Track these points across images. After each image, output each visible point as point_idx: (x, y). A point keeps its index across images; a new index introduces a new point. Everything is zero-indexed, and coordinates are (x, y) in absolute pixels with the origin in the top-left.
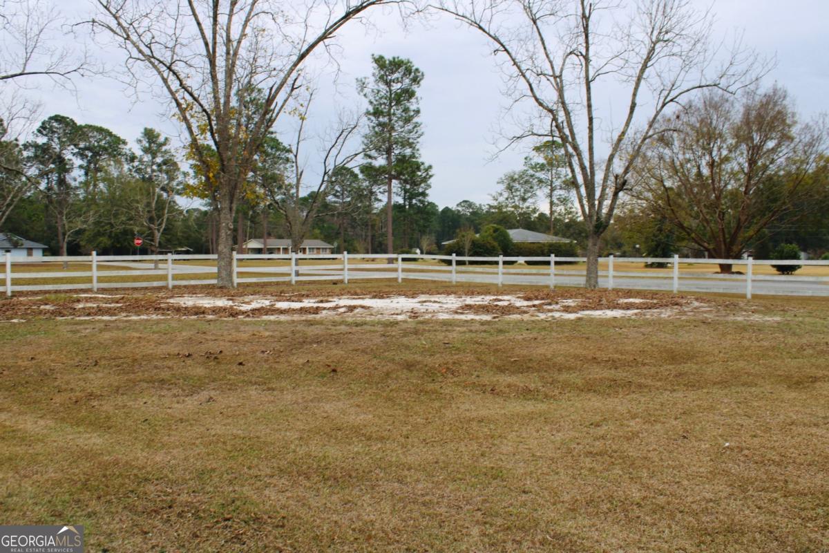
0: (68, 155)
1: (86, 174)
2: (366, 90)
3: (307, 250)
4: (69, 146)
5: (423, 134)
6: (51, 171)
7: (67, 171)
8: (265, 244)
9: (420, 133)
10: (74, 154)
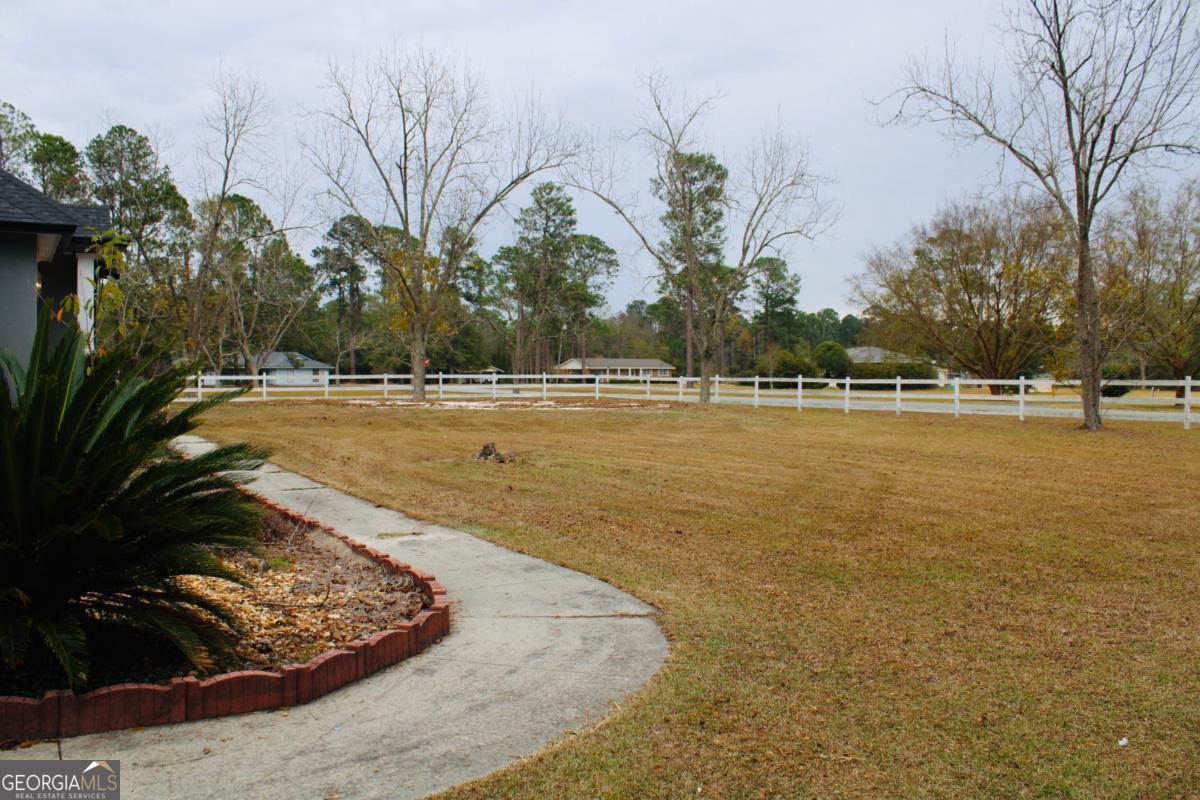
0: (361, 260)
1: (384, 282)
2: (661, 192)
3: (641, 372)
4: (362, 250)
5: (726, 239)
6: (342, 280)
7: (362, 279)
8: (584, 364)
9: (723, 238)
10: (367, 260)
